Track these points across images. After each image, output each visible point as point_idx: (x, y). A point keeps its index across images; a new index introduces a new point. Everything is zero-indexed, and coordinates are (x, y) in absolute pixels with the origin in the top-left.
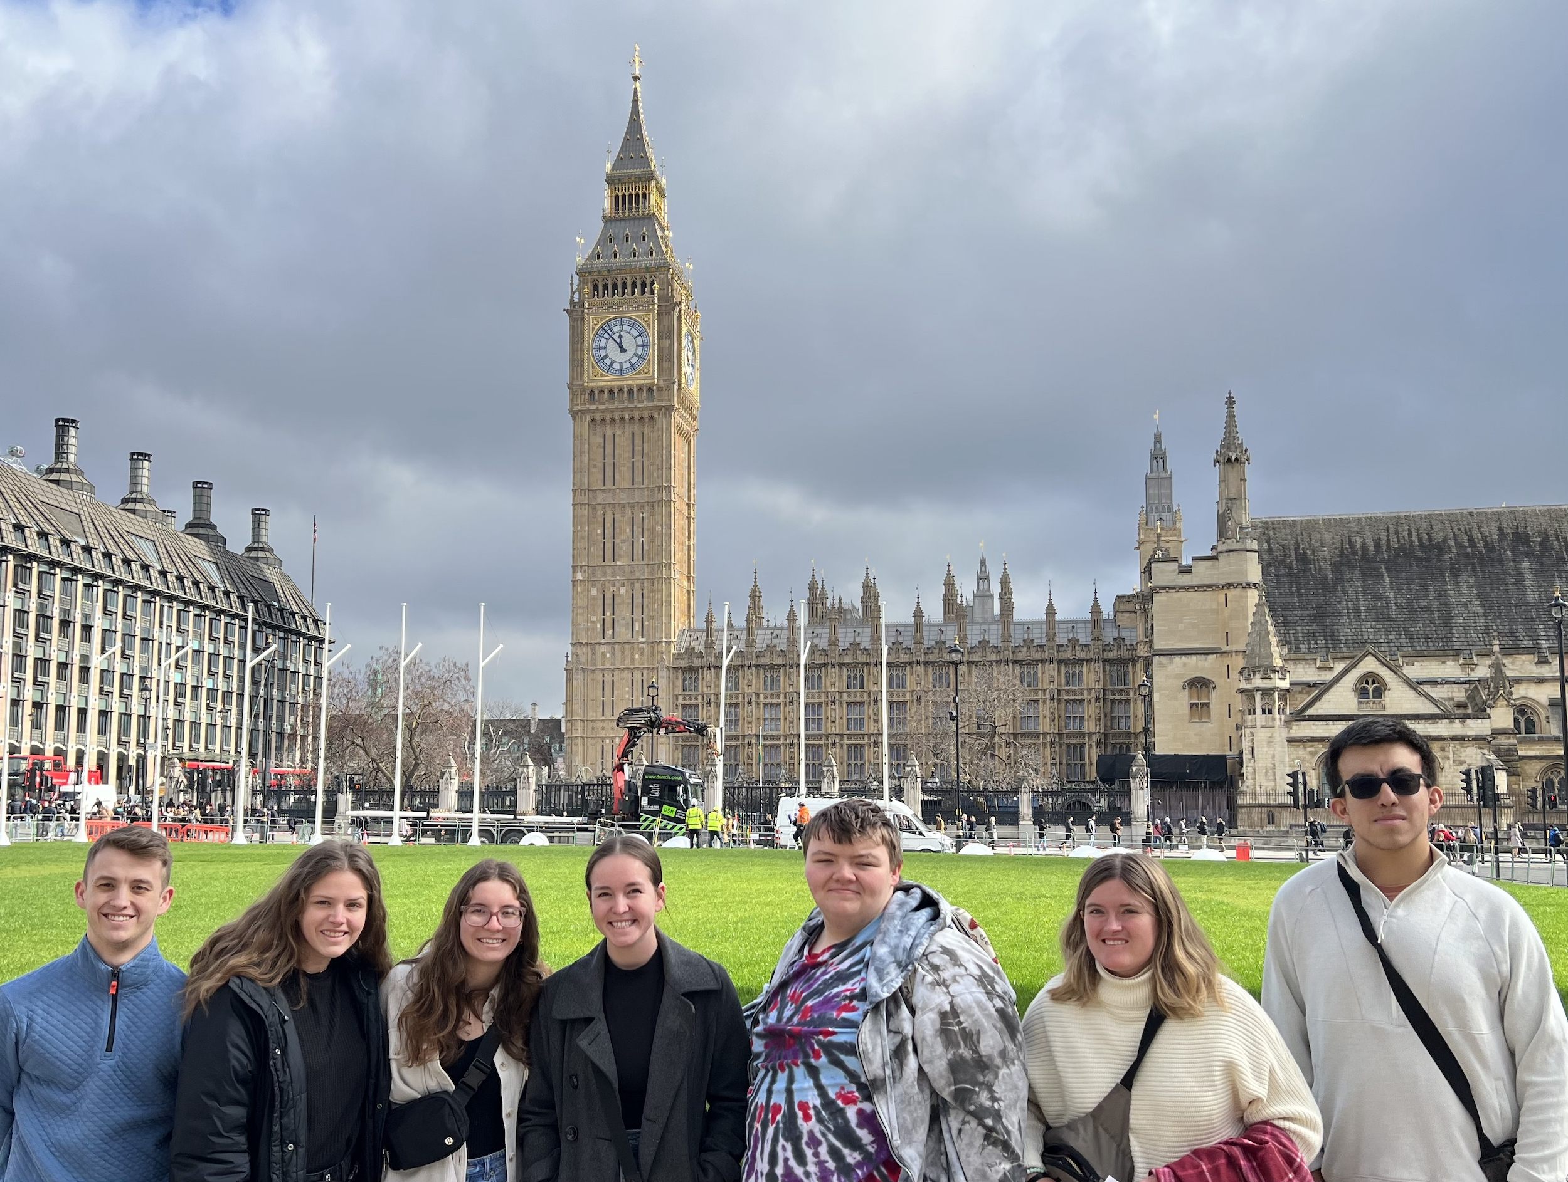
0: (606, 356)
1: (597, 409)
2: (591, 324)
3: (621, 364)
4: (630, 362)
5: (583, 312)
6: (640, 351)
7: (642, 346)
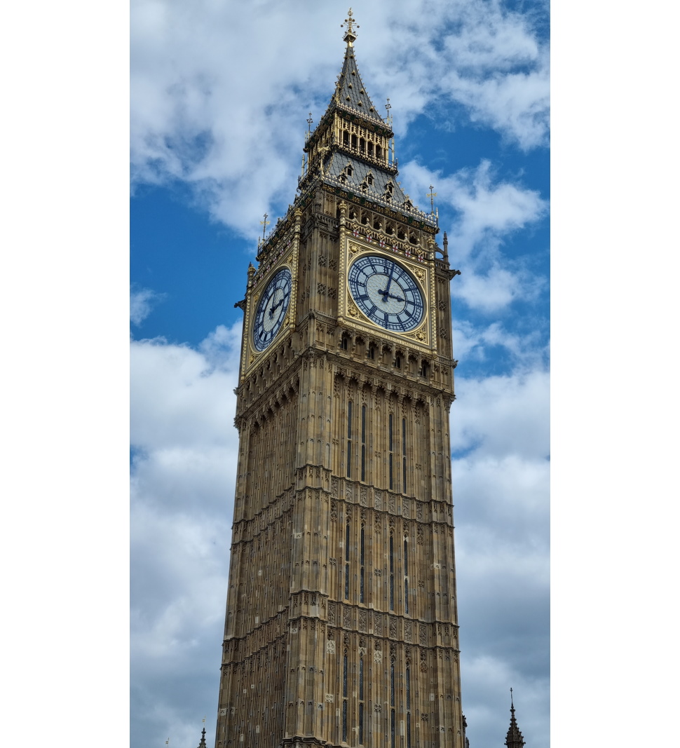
0: (365, 297)
1: (351, 361)
2: (348, 248)
3: (386, 315)
4: (398, 318)
5: (338, 230)
6: (410, 308)
7: (413, 304)
